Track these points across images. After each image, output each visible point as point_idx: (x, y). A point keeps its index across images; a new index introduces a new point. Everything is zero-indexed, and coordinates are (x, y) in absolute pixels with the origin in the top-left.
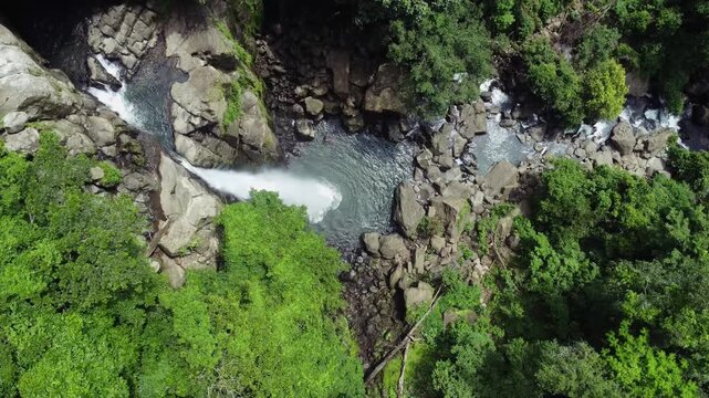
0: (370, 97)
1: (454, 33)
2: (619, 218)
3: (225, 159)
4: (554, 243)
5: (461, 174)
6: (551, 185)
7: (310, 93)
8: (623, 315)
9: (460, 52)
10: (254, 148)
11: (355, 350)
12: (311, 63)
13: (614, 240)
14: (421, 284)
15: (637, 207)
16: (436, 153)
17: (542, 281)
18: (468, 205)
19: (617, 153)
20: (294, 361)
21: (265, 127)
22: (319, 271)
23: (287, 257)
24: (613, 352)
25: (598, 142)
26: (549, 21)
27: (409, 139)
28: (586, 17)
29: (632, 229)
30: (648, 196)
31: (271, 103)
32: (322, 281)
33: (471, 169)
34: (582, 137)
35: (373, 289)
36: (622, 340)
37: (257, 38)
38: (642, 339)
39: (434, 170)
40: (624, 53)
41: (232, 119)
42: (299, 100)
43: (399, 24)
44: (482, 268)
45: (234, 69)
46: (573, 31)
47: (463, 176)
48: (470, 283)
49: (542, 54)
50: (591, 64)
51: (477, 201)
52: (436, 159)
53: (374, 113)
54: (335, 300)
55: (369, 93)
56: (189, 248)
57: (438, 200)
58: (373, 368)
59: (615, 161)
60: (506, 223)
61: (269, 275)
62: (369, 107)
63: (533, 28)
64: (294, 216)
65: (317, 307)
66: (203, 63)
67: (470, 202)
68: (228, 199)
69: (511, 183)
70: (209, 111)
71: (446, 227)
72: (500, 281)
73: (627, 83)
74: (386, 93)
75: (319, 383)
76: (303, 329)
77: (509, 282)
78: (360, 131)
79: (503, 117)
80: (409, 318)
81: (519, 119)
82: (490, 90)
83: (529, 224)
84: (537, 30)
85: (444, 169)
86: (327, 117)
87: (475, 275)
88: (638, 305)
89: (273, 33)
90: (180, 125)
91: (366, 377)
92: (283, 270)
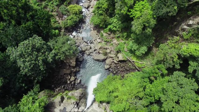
0: (72, 65)
1: (59, 44)
2: (105, 9)
3: (85, 101)
4: (110, 24)
5: (92, 44)
6: (96, 24)
7: (69, 80)
8: (126, 14)
9: (64, 43)
10: (82, 94)
11: (133, 73)
12: (62, 79)
13: (111, 10)
14: (118, 56)
15: (103, 5)
16: (87, 50)
17: (119, 28)
18: (100, 43)
19: (90, 7)
20: (130, 87)
21: (78, 91)
22: (112, 80)
23: (108, 87)
24: (134, 17)
25: (87, 11)
26: (57, 20)
27: (83, 56)
28: (57, 12)
29: (108, 7)
30: (101, 2)
31: (71, 89)
32: (114, 80)
33: (91, 41)
34: (86, 15)
35: (118, 68)
36: (132, 14)
37: (55, 92)
38: (131, 10)
39: (91, 51)
40: (66, 4)
41: (75, 98)
42: (71, 82)
43: (57, 57)
44: (115, 41)
45: (63, 97)
46: (60, 15)
47: (93, 43)
48: (119, 44)
49: (65, 23)
50: (69, 12)
51: (99, 41)
52: (88, 50)
53: (76, 64)
54: (119, 77)
55: (71, 65)
56: (105, 110)
57: (98, 50)
58: (137, 69)
59: (92, 8)
60: (105, 34)
61: (112, 91)
62: (74, 65)
63: (59, 24)
64: (99, 85)
65: (120, 81)
66: (62, 104)
67: (99, 42)
68: (94, 101)
69: (95, 32)
70: (73, 103)
71: (105, 49)
72: (118, 37)
73: (74, 4)
74: (71, 61)
75: (136, 82)
76: (124, 84)
77: (119, 35)
78: (80, 68)
79: (79, 33)
80: (126, 60)
81: (80, 29)
82: (72, 35)
83: (105, 29)
84: (59, 23)
85: (91, 48)
86: (76, 76)
87: (116, 43)
88: (124, 11)
89: (54, 88)
90: (76, 110)
91: (139, 71)
92: (111, 88)
